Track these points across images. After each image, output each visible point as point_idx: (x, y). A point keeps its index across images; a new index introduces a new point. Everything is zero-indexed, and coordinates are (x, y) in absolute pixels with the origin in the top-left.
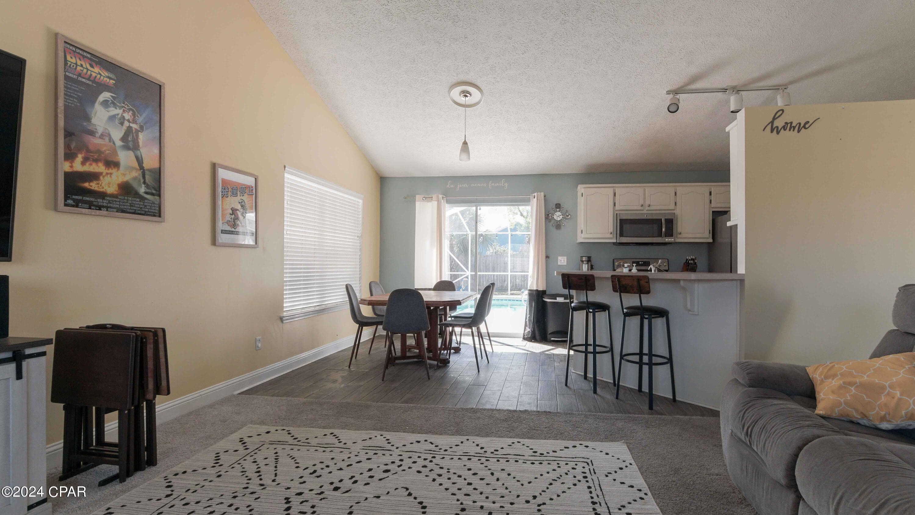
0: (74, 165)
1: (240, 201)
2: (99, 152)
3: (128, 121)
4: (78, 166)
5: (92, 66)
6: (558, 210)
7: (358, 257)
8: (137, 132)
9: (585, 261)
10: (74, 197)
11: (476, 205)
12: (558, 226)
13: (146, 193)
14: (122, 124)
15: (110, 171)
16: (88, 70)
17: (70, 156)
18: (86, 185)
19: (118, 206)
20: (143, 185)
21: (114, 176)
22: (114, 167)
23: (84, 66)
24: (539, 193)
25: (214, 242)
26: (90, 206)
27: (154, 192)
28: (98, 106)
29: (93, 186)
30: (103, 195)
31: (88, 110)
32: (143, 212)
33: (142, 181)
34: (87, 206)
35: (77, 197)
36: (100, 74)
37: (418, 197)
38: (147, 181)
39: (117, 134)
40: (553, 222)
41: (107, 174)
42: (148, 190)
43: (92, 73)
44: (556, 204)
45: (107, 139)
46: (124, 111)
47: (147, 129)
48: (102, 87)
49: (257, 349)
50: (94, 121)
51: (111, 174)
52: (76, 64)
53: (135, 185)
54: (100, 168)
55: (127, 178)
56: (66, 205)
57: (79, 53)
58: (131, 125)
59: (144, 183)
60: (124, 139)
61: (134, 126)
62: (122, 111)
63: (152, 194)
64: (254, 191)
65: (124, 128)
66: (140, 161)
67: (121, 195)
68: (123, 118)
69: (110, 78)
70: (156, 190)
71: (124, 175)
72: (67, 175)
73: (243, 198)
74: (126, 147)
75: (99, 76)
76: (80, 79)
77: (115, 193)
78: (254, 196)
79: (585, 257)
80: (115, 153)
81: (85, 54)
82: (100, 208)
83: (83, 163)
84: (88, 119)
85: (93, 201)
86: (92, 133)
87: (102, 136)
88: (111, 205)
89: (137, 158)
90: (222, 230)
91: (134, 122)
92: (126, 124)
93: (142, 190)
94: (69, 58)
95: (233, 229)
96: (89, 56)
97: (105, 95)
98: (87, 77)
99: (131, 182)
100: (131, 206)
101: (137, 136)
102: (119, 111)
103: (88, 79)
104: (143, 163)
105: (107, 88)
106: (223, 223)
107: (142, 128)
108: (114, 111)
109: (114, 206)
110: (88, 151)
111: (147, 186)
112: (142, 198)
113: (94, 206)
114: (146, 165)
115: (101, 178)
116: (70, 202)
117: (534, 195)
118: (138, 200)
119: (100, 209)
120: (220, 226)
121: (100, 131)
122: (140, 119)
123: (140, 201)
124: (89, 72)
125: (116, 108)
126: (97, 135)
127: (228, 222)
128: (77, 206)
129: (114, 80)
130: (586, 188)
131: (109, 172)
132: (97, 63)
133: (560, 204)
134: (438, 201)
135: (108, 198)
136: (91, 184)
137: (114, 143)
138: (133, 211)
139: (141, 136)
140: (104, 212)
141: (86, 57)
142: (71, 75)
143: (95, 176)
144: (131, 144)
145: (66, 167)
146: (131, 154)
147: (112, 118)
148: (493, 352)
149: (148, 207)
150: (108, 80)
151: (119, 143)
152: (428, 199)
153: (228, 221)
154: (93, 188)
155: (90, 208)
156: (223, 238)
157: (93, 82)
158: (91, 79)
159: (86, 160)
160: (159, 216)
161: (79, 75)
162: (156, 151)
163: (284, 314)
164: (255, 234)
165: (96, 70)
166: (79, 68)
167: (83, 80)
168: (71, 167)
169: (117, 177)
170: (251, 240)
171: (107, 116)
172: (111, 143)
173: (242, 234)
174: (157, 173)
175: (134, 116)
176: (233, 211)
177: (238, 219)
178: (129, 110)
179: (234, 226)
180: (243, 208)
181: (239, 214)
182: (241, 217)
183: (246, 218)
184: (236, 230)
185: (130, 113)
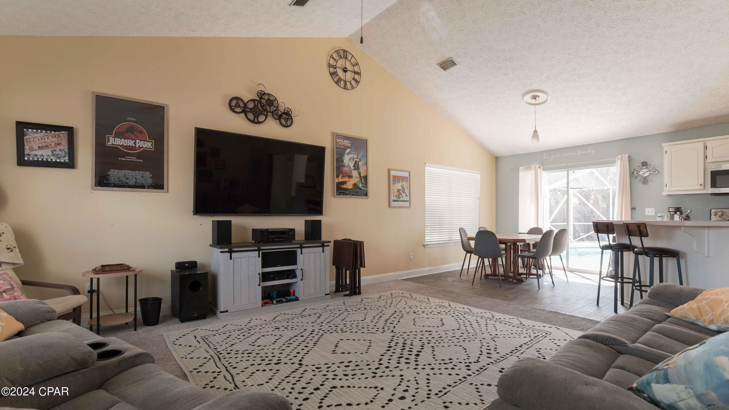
1: (402, 185)
2: (346, 173)
3: (356, 158)
4: (340, 180)
5: (344, 141)
6: (644, 167)
7: (478, 212)
8: (359, 162)
9: (672, 211)
11: (567, 170)
12: (645, 181)
13: (362, 187)
14: (353, 160)
15: (350, 180)
16: (342, 142)
17: (338, 176)
18: (342, 186)
19: (352, 193)
20: (361, 184)
21: (351, 181)
22: (351, 178)
24: (623, 155)
25: (389, 206)
27: (365, 186)
28: (346, 155)
29: (344, 186)
30: (347, 189)
31: (343, 158)
32: (361, 195)
33: (360, 182)
34: (343, 194)
35: (340, 191)
36: (346, 143)
37: (521, 168)
38: (362, 181)
39: (352, 164)
40: (639, 178)
41: (349, 181)
42: (363, 185)
44: (642, 163)
45: (349, 167)
47: (362, 160)
48: (346, 148)
49: (410, 259)
50: (344, 161)
51: (350, 181)
52: (339, 142)
53: (358, 184)
54: (346, 179)
55: (355, 182)
56: (337, 195)
58: (357, 160)
60: (354, 166)
61: (358, 160)
62: (353, 155)
63: (364, 187)
64: (409, 179)
65: (354, 161)
66: (359, 174)
67: (354, 189)
68: (354, 157)
69: (349, 143)
71: (354, 180)
72: (337, 183)
73: (402, 183)
74: (355, 169)
77: (352, 188)
78: (409, 181)
79: (672, 208)
80: (351, 172)
81: (342, 137)
82: (347, 194)
83: (341, 178)
84: (343, 161)
85: (344, 192)
86: (344, 166)
88: (350, 193)
89: (359, 172)
90: (393, 200)
91: (357, 158)
92: (355, 160)
93: (360, 186)
94: (337, 141)
95: (398, 199)
96: (343, 137)
97: (348, 150)
98: (342, 145)
99: (357, 183)
100: (357, 193)
101: (359, 164)
102: (352, 155)
103: (343, 146)
105: (348, 147)
107: (360, 160)
110: (343, 173)
111: (362, 184)
112: (361, 189)
113: (345, 194)
114: (362, 175)
115: (347, 183)
116: (338, 193)
117: (619, 157)
118: (359, 190)
120: (392, 198)
121: (346, 164)
122: (359, 156)
126: (346, 167)
127: (396, 196)
128: (340, 195)
129: (350, 143)
130: (670, 145)
132: (345, 139)
133: (646, 162)
134: (535, 169)
135: (349, 191)
137: (351, 168)
138: (358, 195)
139: (360, 163)
140: (348, 196)
141: (341, 138)
142: (338, 146)
143: (345, 183)
144: (356, 167)
145: (337, 181)
146: (357, 171)
147: (350, 159)
148: (568, 281)
149: (363, 192)
150: (349, 144)
151: (352, 168)
152: (528, 168)
154: (344, 187)
155: (344, 195)
156: (393, 204)
157: (344, 146)
158: (344, 145)
159: (342, 177)
160: (367, 196)
161: (340, 146)
162: (365, 168)
163: (426, 243)
164: (409, 201)
165: (345, 142)
166: (340, 143)
167: (341, 147)
168: (338, 180)
169: (352, 182)
170: (407, 204)
171: (349, 158)
172: (350, 169)
173: (403, 201)
174: (366, 178)
175: (357, 156)
176: (398, 190)
177: (401, 194)
178: (356, 154)
179: (399, 197)
180: (403, 188)
181: (401, 191)
182: (402, 193)
183: (404, 193)
184: (400, 199)
185: (356, 155)
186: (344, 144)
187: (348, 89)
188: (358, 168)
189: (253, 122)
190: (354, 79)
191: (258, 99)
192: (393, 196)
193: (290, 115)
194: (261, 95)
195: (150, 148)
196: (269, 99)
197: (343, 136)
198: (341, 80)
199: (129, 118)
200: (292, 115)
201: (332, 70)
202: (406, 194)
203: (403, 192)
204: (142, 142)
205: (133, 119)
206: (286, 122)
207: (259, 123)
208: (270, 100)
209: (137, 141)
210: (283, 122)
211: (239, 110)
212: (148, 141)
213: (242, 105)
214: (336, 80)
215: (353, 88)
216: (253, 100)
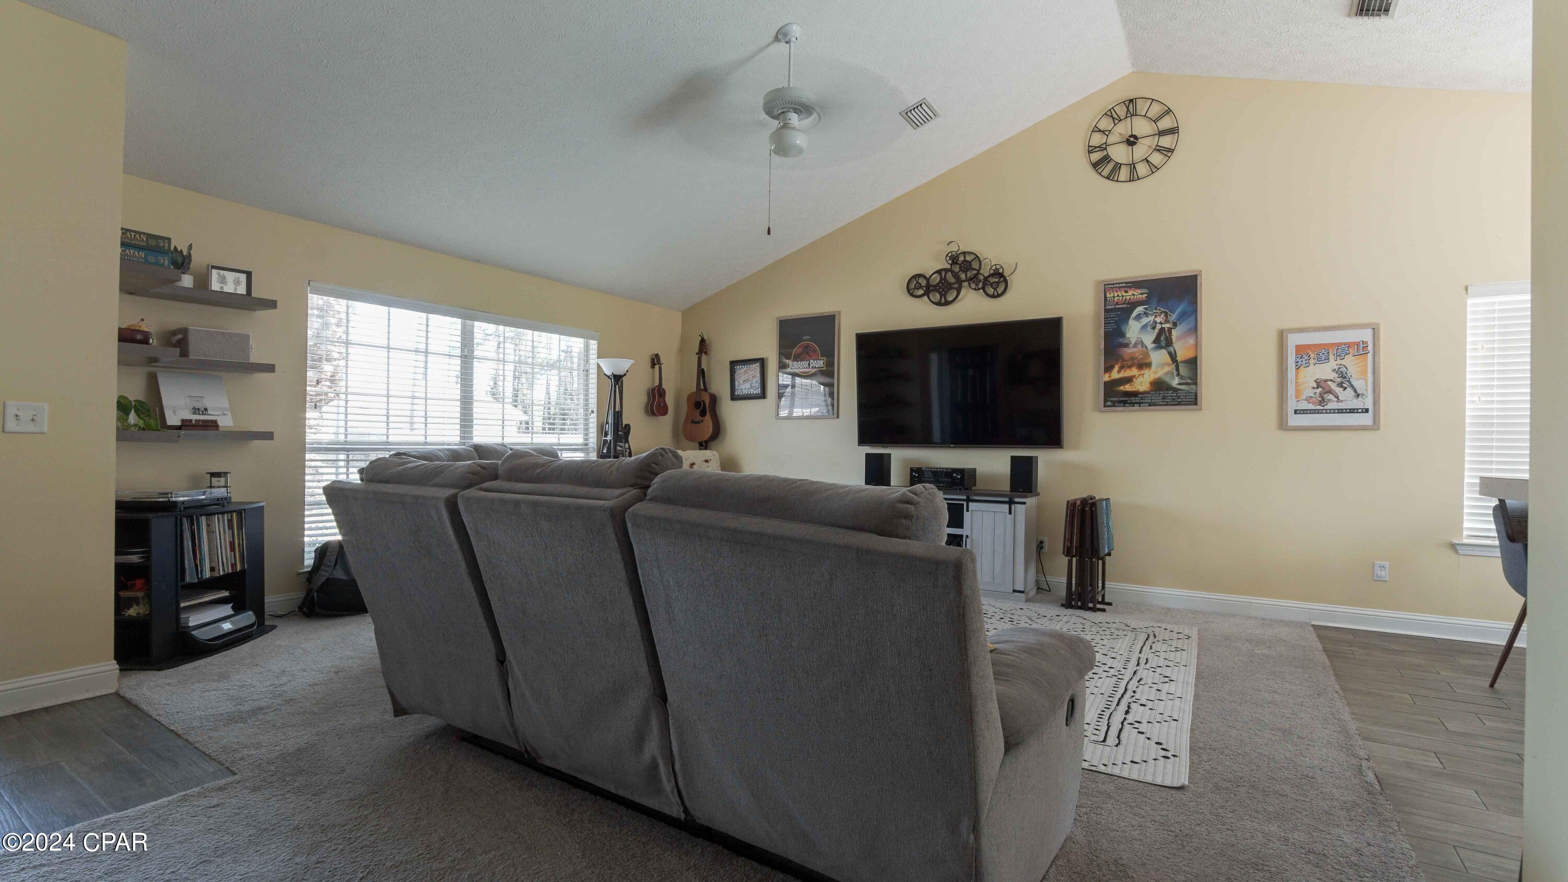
0: (1112, 375)
1: (1336, 368)
2: (1133, 359)
3: (1161, 323)
4: (1115, 375)
5: (1126, 292)
8: (1170, 330)
10: (1112, 399)
13: (1179, 384)
14: (1154, 328)
15: (1143, 372)
16: (1123, 296)
17: (1108, 369)
18: (1122, 388)
19: (1149, 401)
20: (1177, 378)
21: (1146, 376)
22: (1146, 368)
23: (1120, 295)
25: (1283, 425)
26: (1124, 403)
27: (1189, 381)
28: (1131, 322)
29: (1128, 388)
30: (1135, 394)
31: (1123, 328)
32: (1177, 403)
33: (1175, 373)
34: (1121, 404)
35: (1114, 399)
36: (1133, 295)
38: (1181, 372)
39: (1149, 339)
41: (1140, 375)
42: (1181, 381)
43: (1127, 297)
45: (1140, 346)
46: (1156, 316)
48: (1134, 305)
49: (1376, 577)
50: (1128, 335)
51: (1143, 374)
52: (1114, 297)
53: (1167, 379)
54: (1134, 371)
55: (1159, 374)
56: (1105, 406)
57: (1116, 287)
58: (1163, 326)
59: (1178, 375)
60: (1157, 341)
61: (1167, 326)
62: (1154, 317)
63: (1188, 384)
64: (1370, 349)
65: (1157, 331)
66: (1173, 357)
67: (1156, 391)
68: (1155, 322)
69: (1142, 294)
70: (1191, 380)
71: (1156, 372)
72: (1106, 384)
73: (1340, 362)
74: (1159, 347)
75: (1133, 297)
76: (1117, 306)
77: (1148, 390)
78: (1370, 356)
80: (1147, 355)
81: (1121, 285)
82: (1133, 404)
83: (1119, 372)
84: (1123, 335)
85: (1127, 400)
86: (1126, 345)
87: (1135, 345)
88: (1143, 401)
89: (1170, 354)
90: (1297, 410)
91: (1167, 321)
92: (1159, 326)
93: (1175, 382)
94: (1108, 295)
95: (1319, 407)
96: (1124, 285)
97: (1140, 309)
98: (1123, 302)
99: (1163, 377)
100: (1163, 399)
101: (1170, 333)
102: (1151, 318)
103: (1124, 304)
104: (1176, 356)
105: (1140, 303)
106: (1298, 401)
107: (1175, 324)
108: (1145, 320)
109: (1146, 401)
110: (1123, 360)
111: (1182, 377)
112: (1175, 390)
113: (1127, 403)
114: (1180, 358)
115: (1134, 380)
116: (1109, 403)
118: (1170, 392)
119: (1134, 406)
120: (1292, 405)
121: (1133, 341)
122: (1173, 317)
123: (1173, 393)
124: (1124, 298)
125: (1148, 317)
126: (1131, 346)
127: (1309, 399)
128: (1114, 406)
129: (1145, 293)
131: (1140, 373)
132: (1130, 287)
135: (1140, 396)
136: (1125, 386)
137: (1146, 347)
138: (1166, 403)
139: (1174, 332)
140: (1136, 407)
141: (1120, 288)
142: (1111, 307)
143: (1129, 380)
144: (1163, 343)
145: (1106, 378)
146: (1164, 351)
147: (1144, 327)
149: (1182, 397)
150: (1141, 296)
151: (1150, 346)
153: (1308, 397)
154: (1127, 390)
155: (1125, 406)
156: (1295, 421)
157: (1127, 304)
158: (1127, 302)
159: (1121, 368)
160: (1196, 404)
161: (1117, 304)
162: (1191, 341)
163: (1465, 541)
164: (1370, 411)
165: (1130, 293)
166: (1116, 299)
167: (1120, 306)
168: (1110, 377)
169: (1149, 376)
170: (1366, 419)
171: (1140, 327)
172: (1144, 348)
173: (1341, 411)
174: (1193, 363)
175: (1167, 317)
176: (1319, 384)
177: (1330, 392)
178: (1161, 313)
179: (1322, 401)
180: (1343, 376)
181: (1333, 386)
182: (1338, 390)
183: (1349, 389)
184: (1325, 407)
185: (1162, 316)
186: (1128, 298)
187: (1139, 179)
188: (1169, 343)
189: (939, 304)
190: (1159, 149)
191: (949, 266)
192: (1294, 400)
193: (1001, 275)
194: (954, 259)
195: (822, 367)
196: (965, 261)
197: (1124, 283)
198: (1120, 167)
199: (805, 338)
200: (1005, 274)
201: (1096, 157)
202: (1356, 392)
203: (1342, 386)
204: (815, 361)
205: (808, 337)
206: (995, 289)
207: (947, 303)
208: (967, 261)
209: (811, 361)
210: (990, 291)
211: (921, 292)
212: (820, 360)
213: (923, 282)
214: (1106, 172)
215: (1154, 169)
216: (939, 272)
